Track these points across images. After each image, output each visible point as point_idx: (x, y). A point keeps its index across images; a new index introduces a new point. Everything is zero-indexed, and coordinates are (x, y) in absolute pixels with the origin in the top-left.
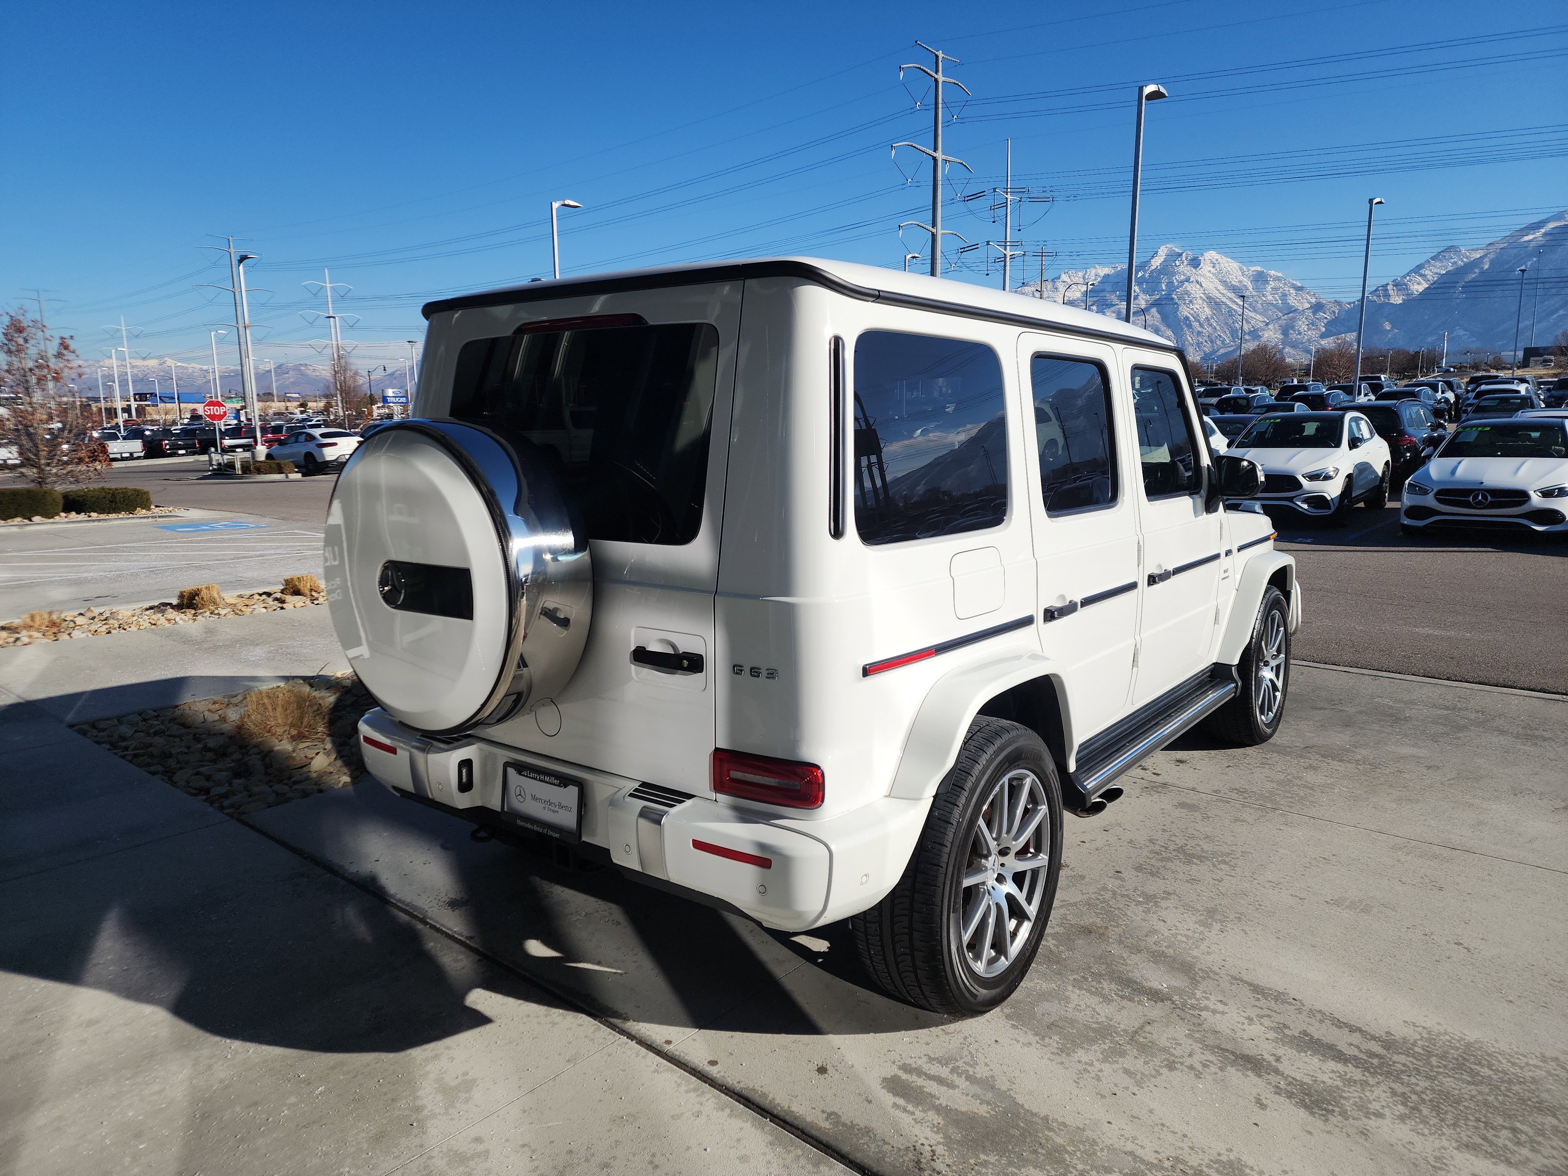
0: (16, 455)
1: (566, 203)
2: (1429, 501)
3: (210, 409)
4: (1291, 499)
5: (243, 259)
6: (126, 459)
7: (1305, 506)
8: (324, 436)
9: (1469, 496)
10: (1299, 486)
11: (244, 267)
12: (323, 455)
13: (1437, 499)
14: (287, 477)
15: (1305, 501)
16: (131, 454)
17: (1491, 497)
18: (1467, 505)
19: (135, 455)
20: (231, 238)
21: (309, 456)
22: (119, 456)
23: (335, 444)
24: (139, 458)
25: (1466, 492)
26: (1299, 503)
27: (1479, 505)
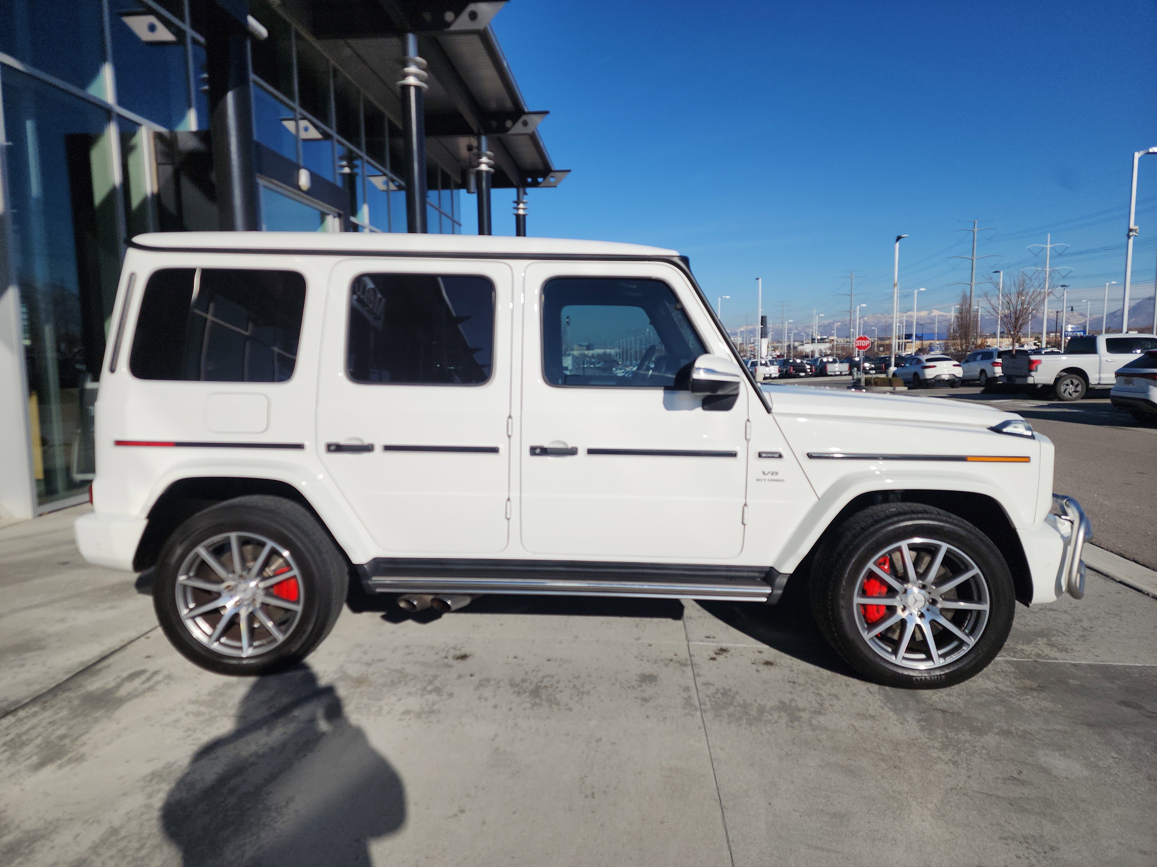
0: (777, 371)
1: (1151, 150)
3: (859, 343)
5: (899, 238)
6: (838, 375)
8: (928, 360)
11: (899, 245)
12: (924, 374)
14: (894, 389)
16: (841, 372)
19: (843, 373)
20: (976, 221)
21: (916, 374)
22: (833, 374)
23: (934, 366)
24: (846, 375)
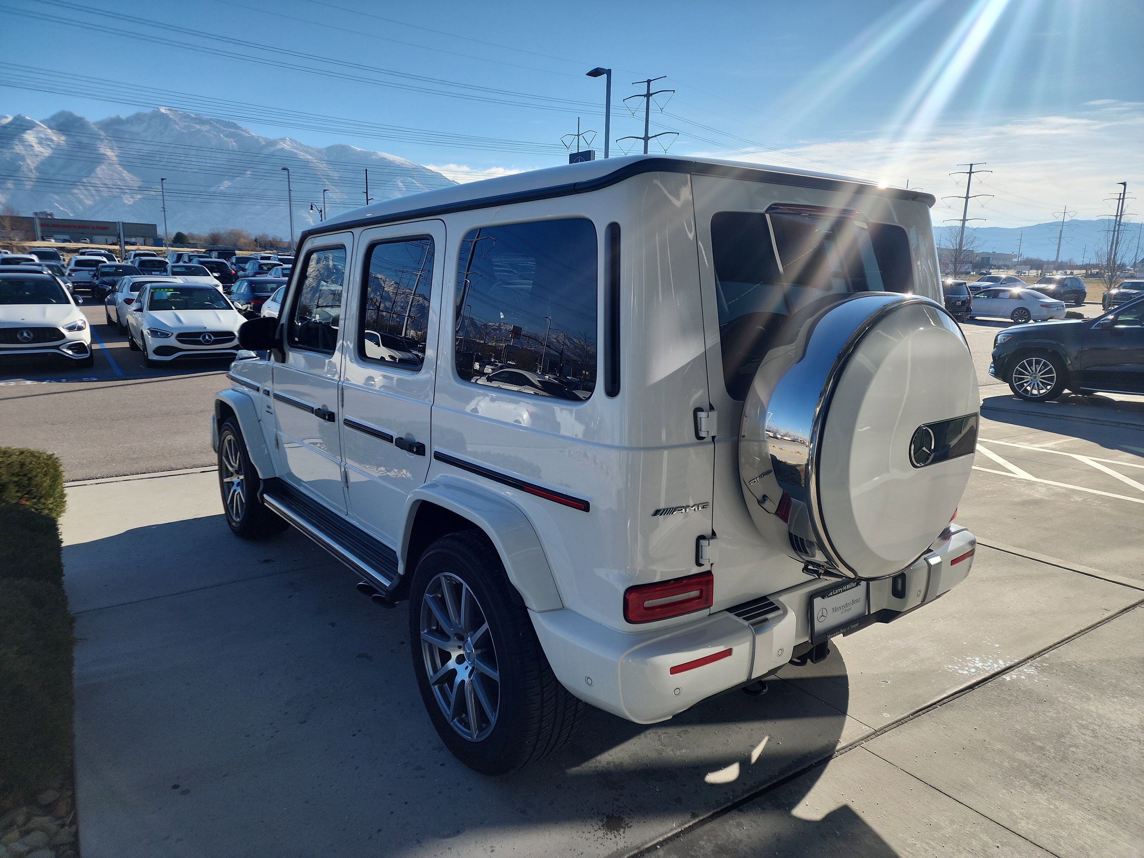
2: (172, 341)
4: (57, 347)
7: (70, 352)
9: (199, 337)
10: (63, 336)
13: (178, 340)
15: (70, 348)
17: (214, 336)
18: (199, 343)
25: (198, 334)
26: (65, 350)
27: (208, 343)
